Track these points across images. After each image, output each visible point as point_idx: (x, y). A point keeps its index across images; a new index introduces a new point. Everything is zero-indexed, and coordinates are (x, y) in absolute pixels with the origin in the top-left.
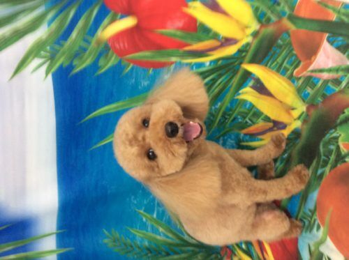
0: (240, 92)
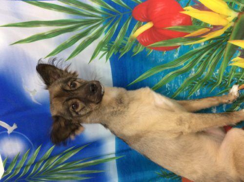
0: (232, 60)
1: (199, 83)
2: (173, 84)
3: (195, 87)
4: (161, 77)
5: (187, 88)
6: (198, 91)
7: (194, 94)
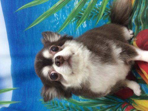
1: (85, 15)
2: (61, 14)
3: (81, 18)
4: (49, 7)
5: (74, 19)
6: (85, 22)
7: (82, 25)
